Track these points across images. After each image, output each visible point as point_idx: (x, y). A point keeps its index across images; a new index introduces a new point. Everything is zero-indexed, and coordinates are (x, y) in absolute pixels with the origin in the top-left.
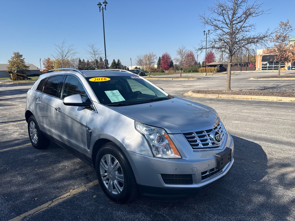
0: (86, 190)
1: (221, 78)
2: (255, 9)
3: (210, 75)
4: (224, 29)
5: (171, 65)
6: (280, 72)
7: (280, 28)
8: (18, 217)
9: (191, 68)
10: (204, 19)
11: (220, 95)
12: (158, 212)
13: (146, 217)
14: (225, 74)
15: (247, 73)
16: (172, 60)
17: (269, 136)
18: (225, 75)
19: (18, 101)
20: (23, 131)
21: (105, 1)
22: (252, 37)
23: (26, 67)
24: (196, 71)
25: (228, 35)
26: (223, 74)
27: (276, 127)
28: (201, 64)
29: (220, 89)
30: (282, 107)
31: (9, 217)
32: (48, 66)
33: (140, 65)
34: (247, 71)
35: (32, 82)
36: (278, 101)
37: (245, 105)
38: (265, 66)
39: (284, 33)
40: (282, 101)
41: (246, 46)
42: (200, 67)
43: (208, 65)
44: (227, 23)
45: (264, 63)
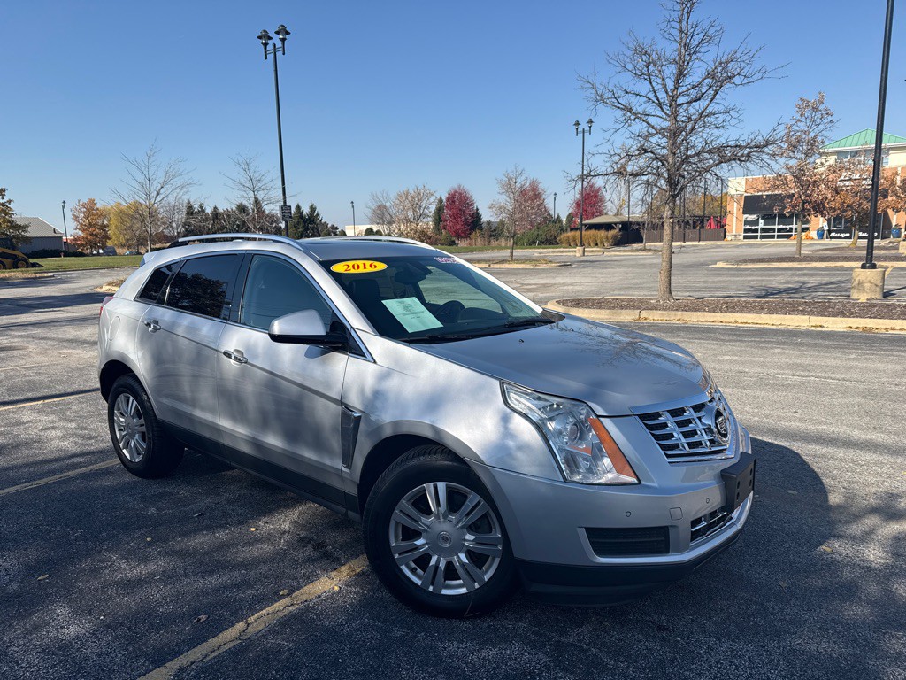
0: (336, 588)
1: (631, 263)
2: (743, 65)
3: (593, 253)
4: (651, 120)
5: (474, 222)
6: (800, 245)
7: (799, 117)
8: (161, 670)
9: (536, 233)
10: (594, 87)
11: (644, 314)
12: (563, 640)
13: (534, 653)
14: (638, 250)
15: (704, 248)
16: (477, 209)
17: (811, 428)
18: (637, 253)
19: (21, 336)
20: (74, 425)
21: (283, 26)
22: (732, 144)
23: (17, 227)
24: (551, 242)
25: (664, 136)
26: (632, 251)
27: (826, 400)
28: (564, 220)
29: (637, 294)
30: (828, 346)
31: (132, 671)
32: (91, 225)
33: (378, 224)
34: (702, 243)
35: (46, 275)
36: (813, 329)
37: (722, 340)
38: (754, 228)
39: (809, 133)
40: (823, 329)
41: (716, 170)
42: (563, 230)
43: (586, 225)
44: (661, 101)
45: (748, 219)
